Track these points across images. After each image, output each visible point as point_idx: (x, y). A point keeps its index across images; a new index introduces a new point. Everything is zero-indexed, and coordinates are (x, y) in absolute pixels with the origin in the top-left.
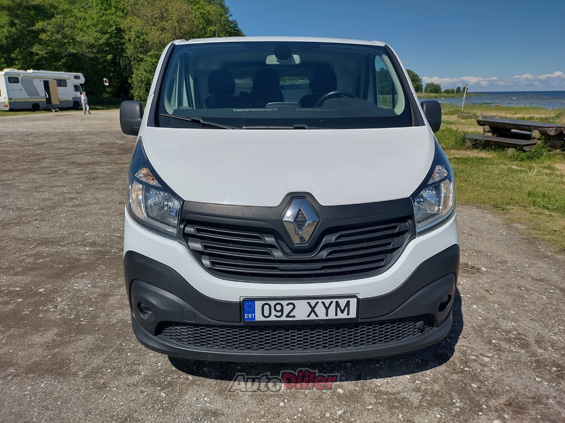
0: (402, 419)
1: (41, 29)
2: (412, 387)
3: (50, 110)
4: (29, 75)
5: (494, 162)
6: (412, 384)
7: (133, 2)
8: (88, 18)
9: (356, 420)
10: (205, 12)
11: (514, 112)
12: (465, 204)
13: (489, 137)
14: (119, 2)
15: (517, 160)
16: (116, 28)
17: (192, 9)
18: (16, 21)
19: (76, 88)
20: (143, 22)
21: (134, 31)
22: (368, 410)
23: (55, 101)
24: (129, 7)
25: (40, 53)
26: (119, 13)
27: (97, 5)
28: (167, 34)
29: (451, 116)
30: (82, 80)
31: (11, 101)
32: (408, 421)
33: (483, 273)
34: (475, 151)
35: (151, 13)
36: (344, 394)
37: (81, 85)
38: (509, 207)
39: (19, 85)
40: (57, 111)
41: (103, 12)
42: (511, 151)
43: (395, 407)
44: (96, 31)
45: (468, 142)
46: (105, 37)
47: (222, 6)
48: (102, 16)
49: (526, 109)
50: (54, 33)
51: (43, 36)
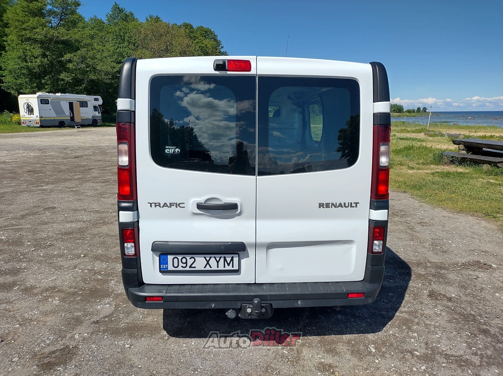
0: (472, 374)
1: (68, 60)
2: (470, 352)
3: (73, 127)
4: (57, 97)
5: (473, 177)
6: (470, 350)
7: (143, 37)
8: (105, 50)
9: (437, 373)
10: (204, 45)
11: (474, 131)
12: (460, 213)
13: (464, 154)
14: (132, 37)
15: (492, 175)
17: (192, 43)
18: (48, 53)
19: (95, 108)
20: (151, 54)
22: (444, 367)
23: (77, 119)
24: (139, 42)
25: (67, 79)
26: (131, 46)
27: (113, 40)
29: (418, 134)
30: (101, 102)
31: (42, 119)
32: (476, 375)
33: (494, 269)
34: (452, 166)
35: (158, 47)
36: (420, 355)
37: (99, 105)
38: (498, 215)
39: (49, 106)
40: (79, 127)
41: (117, 46)
42: (485, 167)
43: (463, 366)
44: (112, 62)
45: (445, 158)
47: (215, 40)
48: (117, 49)
49: (484, 128)
50: (79, 63)
51: (70, 66)
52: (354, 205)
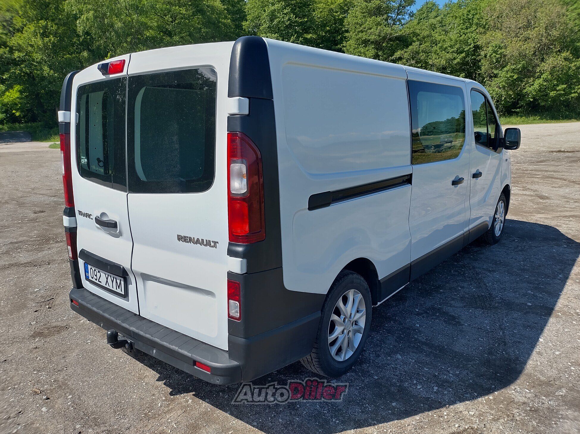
7: (497, 16)
8: (446, 40)
14: (482, 18)
16: (475, 45)
20: (504, 35)
21: (492, 46)
24: (491, 22)
26: (480, 30)
27: (459, 26)
28: (530, 44)
35: (514, 24)
41: (463, 32)
44: (453, 52)
46: (460, 57)
48: (461, 36)
50: (409, 59)
52: (212, 244)
